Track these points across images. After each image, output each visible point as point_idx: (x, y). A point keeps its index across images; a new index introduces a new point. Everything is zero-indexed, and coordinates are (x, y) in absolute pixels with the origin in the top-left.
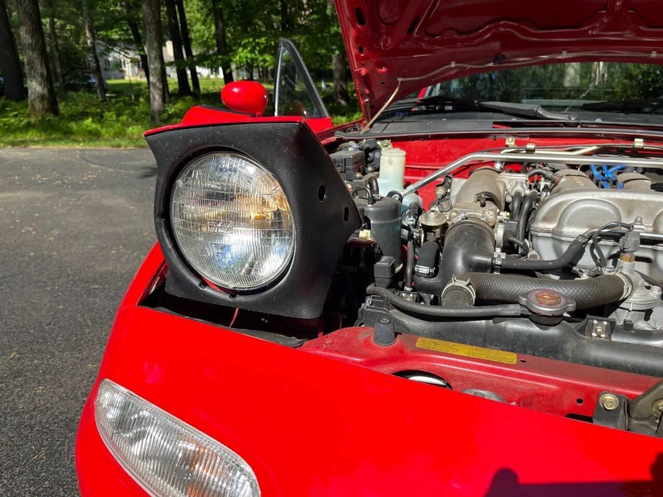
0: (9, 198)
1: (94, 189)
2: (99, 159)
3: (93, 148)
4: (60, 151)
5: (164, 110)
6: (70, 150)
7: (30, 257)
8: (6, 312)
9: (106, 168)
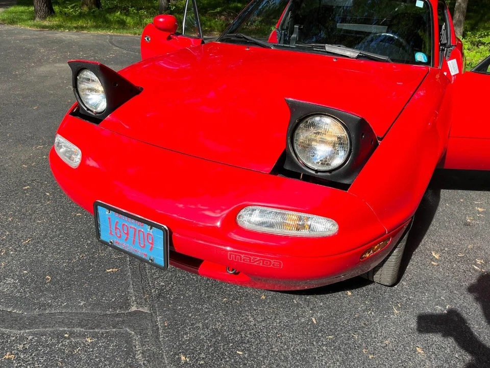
0: (62, 67)
1: (112, 64)
2: (120, 43)
3: (119, 34)
4: (98, 36)
5: (168, 7)
6: (104, 35)
7: (68, 102)
8: (53, 128)
9: (122, 50)
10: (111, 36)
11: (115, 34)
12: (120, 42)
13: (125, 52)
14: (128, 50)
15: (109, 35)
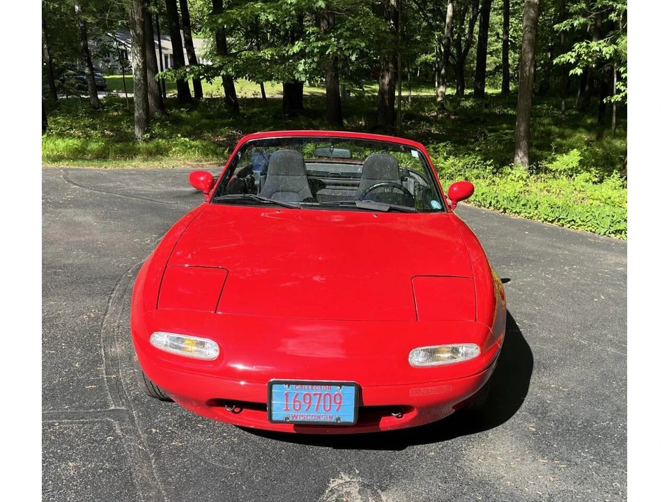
1: (71, 207)
2: (79, 180)
3: (77, 167)
9: (83, 189)
10: (66, 170)
11: (72, 167)
12: (80, 178)
13: (87, 191)
14: (91, 189)
15: (62, 168)
